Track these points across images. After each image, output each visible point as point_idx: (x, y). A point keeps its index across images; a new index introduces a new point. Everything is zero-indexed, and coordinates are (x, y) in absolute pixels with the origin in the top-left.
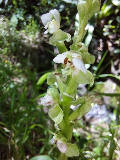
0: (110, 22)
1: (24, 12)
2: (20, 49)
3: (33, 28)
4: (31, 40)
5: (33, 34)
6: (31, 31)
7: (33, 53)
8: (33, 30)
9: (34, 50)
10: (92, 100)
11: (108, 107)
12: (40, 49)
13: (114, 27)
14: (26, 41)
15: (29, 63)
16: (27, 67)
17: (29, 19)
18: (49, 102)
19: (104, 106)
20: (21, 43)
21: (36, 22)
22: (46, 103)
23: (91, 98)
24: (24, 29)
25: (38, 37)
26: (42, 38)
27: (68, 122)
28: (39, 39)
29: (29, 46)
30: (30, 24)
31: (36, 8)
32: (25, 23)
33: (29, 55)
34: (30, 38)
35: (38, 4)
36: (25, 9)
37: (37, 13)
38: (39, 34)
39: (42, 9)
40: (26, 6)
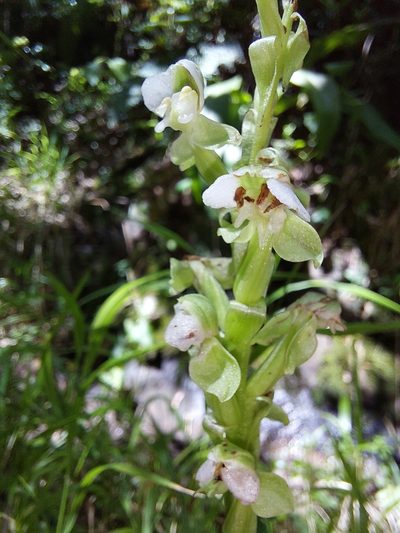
0: (289, 130)
1: (13, 113)
2: (6, 233)
3: (46, 161)
4: (41, 199)
5: (47, 179)
6: (37, 171)
7: (51, 242)
8: (46, 168)
9: (52, 230)
10: (317, 316)
11: (319, 397)
12: (73, 228)
13: (299, 144)
14: (22, 205)
15: (39, 277)
16: (33, 290)
17: (29, 133)
18: (191, 335)
19: (304, 395)
20: (8, 211)
21: (54, 140)
22: (182, 339)
23: (314, 312)
24: (16, 166)
25: (65, 188)
26: (79, 193)
27: (248, 401)
28: (66, 193)
29: (34, 220)
30: (34, 149)
31: (53, 100)
32: (17, 148)
33: (38, 250)
34: (37, 193)
35: (59, 88)
36: (14, 103)
37: (54, 112)
38: (66, 180)
39: (72, 103)
40: (16, 95)
